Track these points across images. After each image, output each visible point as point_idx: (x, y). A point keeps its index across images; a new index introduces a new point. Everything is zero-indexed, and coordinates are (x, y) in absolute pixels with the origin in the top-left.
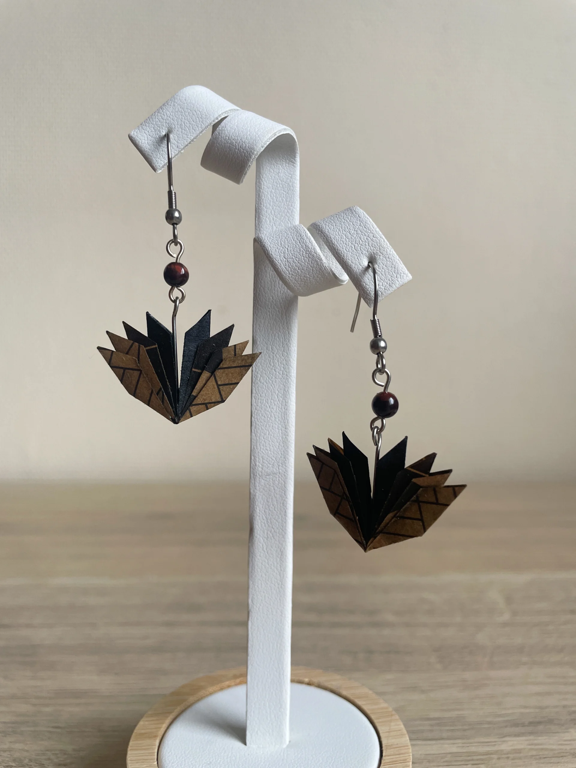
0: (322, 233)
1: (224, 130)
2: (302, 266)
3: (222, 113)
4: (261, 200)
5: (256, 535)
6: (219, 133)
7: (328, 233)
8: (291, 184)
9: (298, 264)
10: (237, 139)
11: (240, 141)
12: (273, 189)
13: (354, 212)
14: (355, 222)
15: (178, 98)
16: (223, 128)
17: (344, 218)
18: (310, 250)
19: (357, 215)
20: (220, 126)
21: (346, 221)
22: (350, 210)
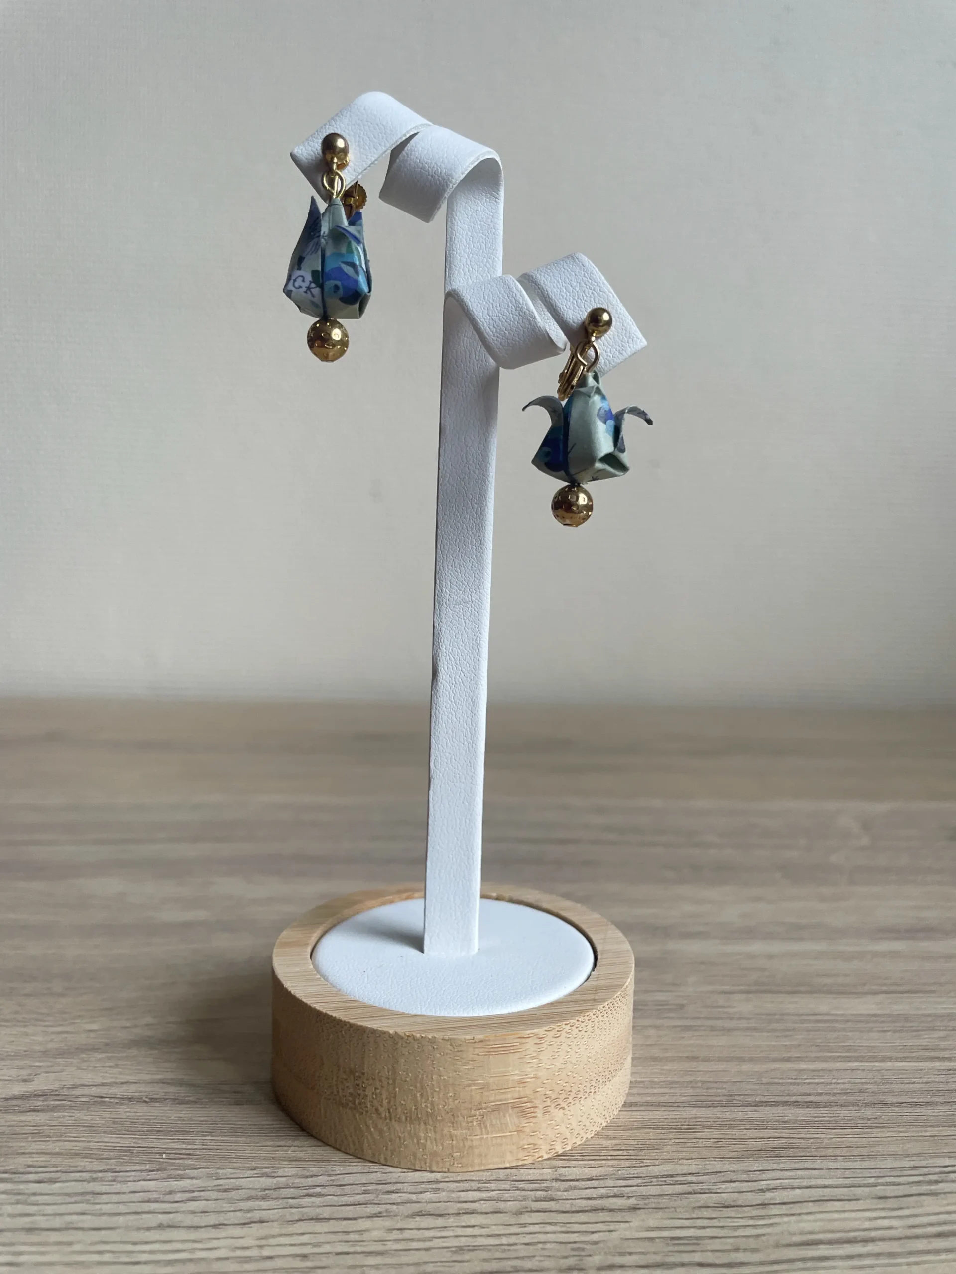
0: (536, 284)
1: (414, 151)
2: (510, 325)
3: (411, 130)
4: (454, 245)
5: (441, 680)
6: (407, 154)
7: (544, 286)
8: (492, 225)
9: (506, 324)
10: (431, 163)
11: (434, 167)
12: (469, 231)
13: (576, 260)
14: (577, 271)
15: (356, 107)
16: (413, 149)
17: (565, 266)
18: (520, 306)
19: (581, 264)
20: (409, 145)
21: (566, 271)
22: (572, 257)
